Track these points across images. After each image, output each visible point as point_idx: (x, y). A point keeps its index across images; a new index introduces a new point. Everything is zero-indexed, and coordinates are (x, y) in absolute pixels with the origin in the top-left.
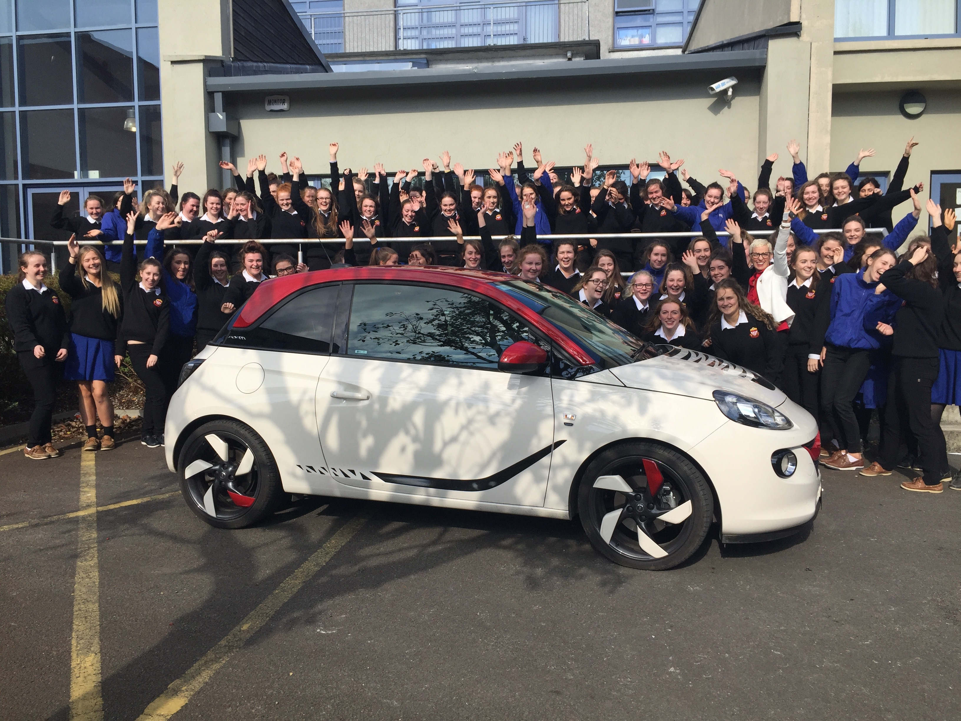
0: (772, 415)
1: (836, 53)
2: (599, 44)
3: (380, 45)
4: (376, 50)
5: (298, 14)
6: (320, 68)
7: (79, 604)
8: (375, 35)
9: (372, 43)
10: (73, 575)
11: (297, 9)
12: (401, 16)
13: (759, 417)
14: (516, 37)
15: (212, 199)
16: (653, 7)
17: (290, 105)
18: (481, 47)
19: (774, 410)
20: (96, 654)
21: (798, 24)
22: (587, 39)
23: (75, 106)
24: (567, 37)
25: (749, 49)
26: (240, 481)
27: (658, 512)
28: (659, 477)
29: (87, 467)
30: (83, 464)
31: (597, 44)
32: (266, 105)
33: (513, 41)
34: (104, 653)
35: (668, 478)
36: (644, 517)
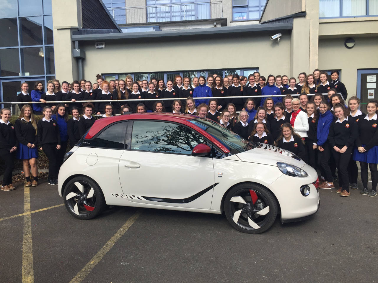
0: (300, 171)
1: (320, 23)
2: (227, 20)
3: (140, 20)
4: (139, 23)
5: (108, 9)
6: (117, 30)
7: (24, 254)
8: (139, 16)
9: (137, 20)
10: (22, 241)
11: (107, 6)
12: (148, 9)
13: (295, 172)
14: (194, 17)
15: (75, 85)
16: (248, 5)
17: (105, 46)
18: (180, 21)
19: (300, 169)
20: (32, 276)
21: (305, 12)
22: (222, 18)
23: (19, 47)
24: (214, 17)
25: (286, 22)
26: (89, 200)
27: (256, 211)
28: (257, 197)
29: (27, 194)
30: (25, 193)
31: (226, 20)
32: (96, 46)
33: (193, 18)
34: (35, 275)
35: (260, 197)
36: (250, 213)
